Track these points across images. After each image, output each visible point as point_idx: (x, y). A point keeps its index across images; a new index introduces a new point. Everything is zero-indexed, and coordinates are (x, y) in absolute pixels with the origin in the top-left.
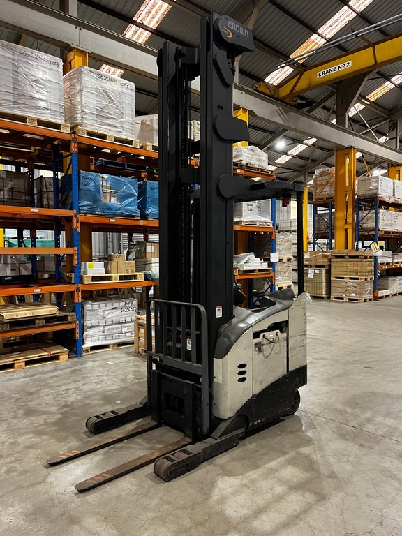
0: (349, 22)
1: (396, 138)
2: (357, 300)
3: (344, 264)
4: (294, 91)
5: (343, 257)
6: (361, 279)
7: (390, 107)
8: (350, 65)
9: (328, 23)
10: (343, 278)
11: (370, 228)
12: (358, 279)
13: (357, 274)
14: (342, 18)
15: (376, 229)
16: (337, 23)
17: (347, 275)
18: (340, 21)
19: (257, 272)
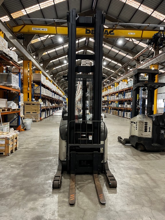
0: (37, 11)
1: (38, 60)
2: (36, 121)
3: (30, 107)
4: (21, 31)
5: (30, 104)
6: (38, 113)
7: (36, 47)
8: (47, 30)
9: (30, 8)
10: (30, 113)
11: (38, 93)
12: (36, 113)
13: (36, 111)
14: (35, 8)
15: (40, 94)
16: (32, 9)
17: (31, 111)
18: (34, 9)
19: (16, 110)
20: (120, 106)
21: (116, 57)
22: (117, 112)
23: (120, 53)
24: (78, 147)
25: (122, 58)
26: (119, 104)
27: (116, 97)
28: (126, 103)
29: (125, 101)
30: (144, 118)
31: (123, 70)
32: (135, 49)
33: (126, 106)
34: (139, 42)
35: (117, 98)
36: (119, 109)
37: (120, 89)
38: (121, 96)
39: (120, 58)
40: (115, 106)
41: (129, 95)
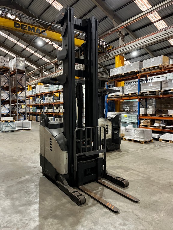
20: (38, 111)
21: (31, 57)
22: (35, 117)
23: (36, 54)
24: (84, 155)
25: (37, 60)
26: (37, 108)
27: (33, 101)
28: (47, 108)
29: (45, 105)
30: (105, 121)
31: (38, 72)
32: (53, 52)
33: (47, 111)
34: (58, 46)
35: (34, 103)
36: (37, 114)
37: (38, 92)
38: (39, 100)
39: (35, 59)
40: (31, 111)
41: (50, 99)
